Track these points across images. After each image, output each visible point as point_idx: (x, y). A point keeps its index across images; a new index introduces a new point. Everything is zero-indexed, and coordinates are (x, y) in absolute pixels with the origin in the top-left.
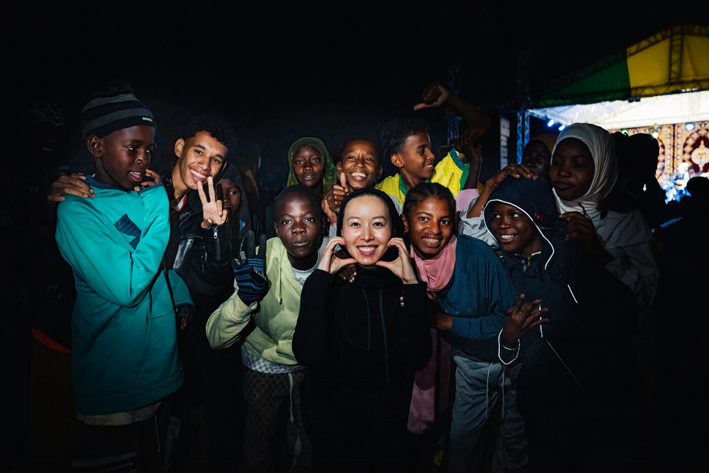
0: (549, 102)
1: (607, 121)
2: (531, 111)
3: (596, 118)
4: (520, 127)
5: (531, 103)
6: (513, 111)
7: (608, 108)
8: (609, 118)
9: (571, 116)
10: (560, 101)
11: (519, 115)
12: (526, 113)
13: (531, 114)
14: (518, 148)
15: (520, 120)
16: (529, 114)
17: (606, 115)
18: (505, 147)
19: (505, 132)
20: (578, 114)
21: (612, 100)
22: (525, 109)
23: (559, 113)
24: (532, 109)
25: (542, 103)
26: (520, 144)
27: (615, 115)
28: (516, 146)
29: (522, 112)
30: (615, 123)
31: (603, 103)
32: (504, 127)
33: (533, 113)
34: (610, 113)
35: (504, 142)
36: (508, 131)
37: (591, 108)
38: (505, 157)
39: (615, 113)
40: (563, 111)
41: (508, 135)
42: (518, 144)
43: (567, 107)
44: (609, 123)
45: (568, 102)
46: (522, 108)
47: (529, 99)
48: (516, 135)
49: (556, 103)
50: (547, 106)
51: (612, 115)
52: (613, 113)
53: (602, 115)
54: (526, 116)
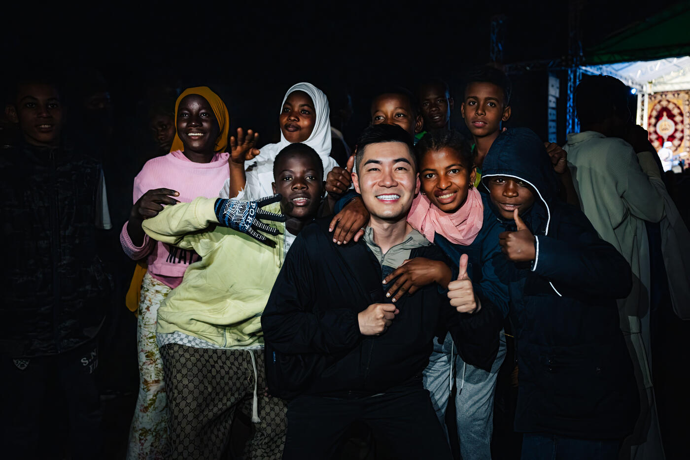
0: (605, 58)
1: (674, 81)
2: (584, 68)
3: (662, 77)
4: (571, 86)
5: (584, 59)
6: (563, 68)
7: (675, 65)
8: (677, 77)
9: (631, 75)
10: (617, 57)
11: (569, 72)
12: (578, 70)
13: (583, 72)
14: (568, 111)
15: (571, 79)
16: (581, 71)
17: (673, 74)
18: (553, 108)
19: (554, 92)
20: (639, 72)
21: (679, 55)
22: (577, 66)
23: (617, 71)
24: (585, 66)
25: (596, 59)
26: (570, 106)
27: (684, 74)
28: (566, 108)
29: (574, 69)
30: (683, 83)
31: (670, 59)
32: (553, 86)
33: (586, 71)
34: (678, 71)
35: (552, 103)
36: (558, 91)
37: (655, 66)
38: (553, 121)
39: (684, 72)
40: (621, 69)
41: (557, 95)
42: (568, 105)
43: (626, 64)
44: (677, 83)
45: (626, 58)
46: (574, 65)
47: (581, 54)
48: (567, 95)
49: (612, 59)
50: (603, 63)
51: (680, 74)
52: (682, 71)
53: (669, 74)
54: (578, 74)
